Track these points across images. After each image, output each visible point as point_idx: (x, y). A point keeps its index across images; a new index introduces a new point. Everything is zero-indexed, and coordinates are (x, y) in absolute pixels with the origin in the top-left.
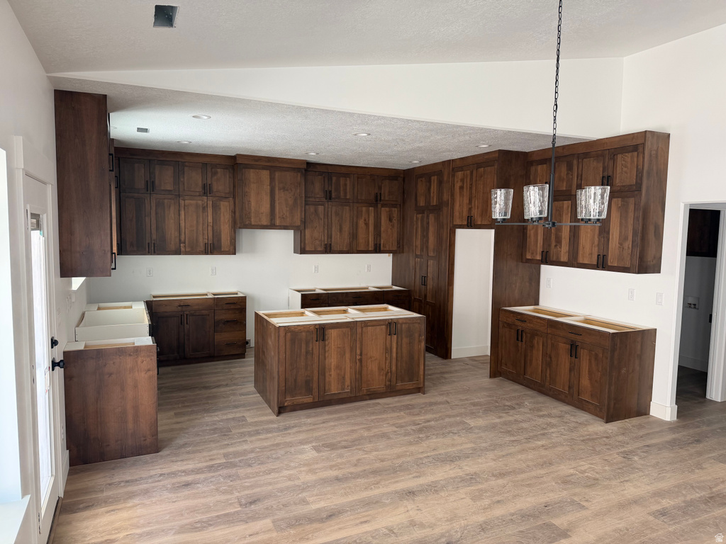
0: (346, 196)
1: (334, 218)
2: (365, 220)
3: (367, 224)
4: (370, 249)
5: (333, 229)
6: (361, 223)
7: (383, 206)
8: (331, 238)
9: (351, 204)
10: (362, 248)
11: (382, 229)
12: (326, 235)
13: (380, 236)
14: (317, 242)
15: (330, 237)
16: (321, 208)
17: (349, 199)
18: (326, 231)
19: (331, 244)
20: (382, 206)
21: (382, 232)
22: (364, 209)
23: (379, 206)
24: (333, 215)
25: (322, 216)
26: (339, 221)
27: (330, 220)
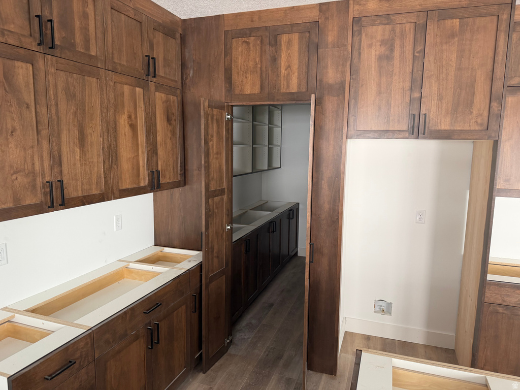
0: (87, 48)
1: (63, 106)
2: (130, 117)
3: (133, 127)
4: (142, 184)
5: (64, 137)
6: (123, 121)
7: (159, 87)
8: (60, 164)
9: (102, 72)
10: (127, 184)
11: (159, 139)
12: (46, 156)
13: (157, 154)
14: (21, 180)
15: (57, 161)
16: (23, 71)
17: (96, 57)
18: (45, 145)
19: (61, 182)
20: (157, 89)
21: (158, 144)
22: (126, 89)
23: (152, 86)
24: (61, 96)
25: (29, 98)
26: (75, 114)
27: (53, 109)
